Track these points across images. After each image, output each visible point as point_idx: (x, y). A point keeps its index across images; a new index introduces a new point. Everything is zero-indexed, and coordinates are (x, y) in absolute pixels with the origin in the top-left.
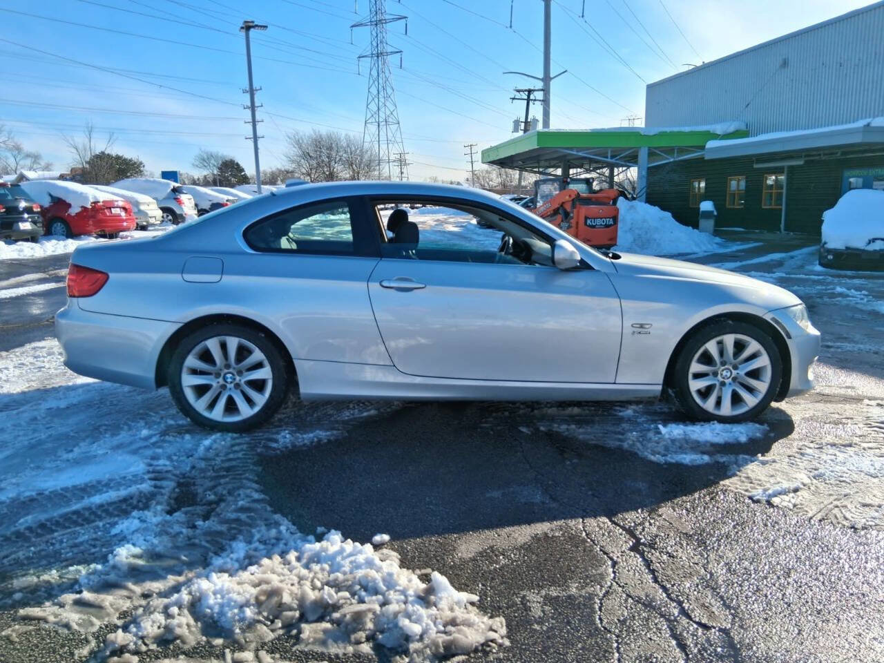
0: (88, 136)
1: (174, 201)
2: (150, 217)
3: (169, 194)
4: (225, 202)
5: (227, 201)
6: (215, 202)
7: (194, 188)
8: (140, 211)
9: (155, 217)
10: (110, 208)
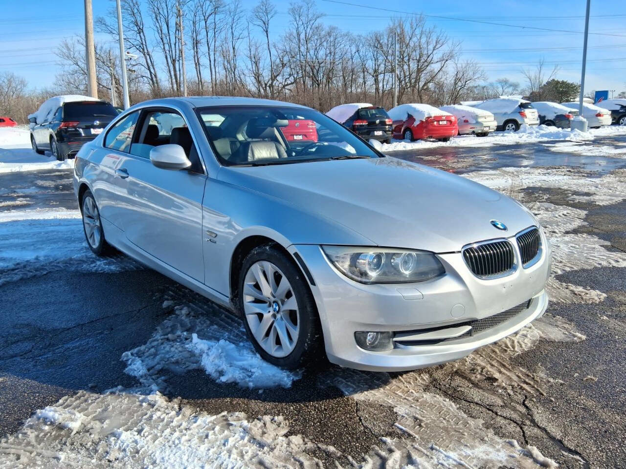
0: (540, 69)
1: (518, 114)
2: (485, 127)
3: (516, 109)
4: (567, 114)
5: (570, 113)
6: (559, 114)
7: (546, 104)
8: (477, 123)
9: (489, 127)
10: (439, 121)
